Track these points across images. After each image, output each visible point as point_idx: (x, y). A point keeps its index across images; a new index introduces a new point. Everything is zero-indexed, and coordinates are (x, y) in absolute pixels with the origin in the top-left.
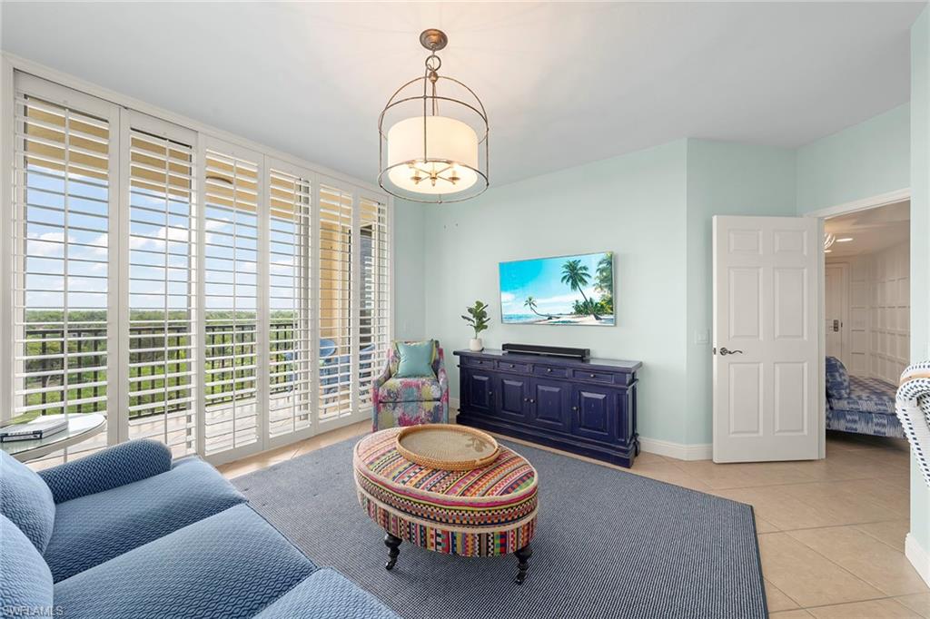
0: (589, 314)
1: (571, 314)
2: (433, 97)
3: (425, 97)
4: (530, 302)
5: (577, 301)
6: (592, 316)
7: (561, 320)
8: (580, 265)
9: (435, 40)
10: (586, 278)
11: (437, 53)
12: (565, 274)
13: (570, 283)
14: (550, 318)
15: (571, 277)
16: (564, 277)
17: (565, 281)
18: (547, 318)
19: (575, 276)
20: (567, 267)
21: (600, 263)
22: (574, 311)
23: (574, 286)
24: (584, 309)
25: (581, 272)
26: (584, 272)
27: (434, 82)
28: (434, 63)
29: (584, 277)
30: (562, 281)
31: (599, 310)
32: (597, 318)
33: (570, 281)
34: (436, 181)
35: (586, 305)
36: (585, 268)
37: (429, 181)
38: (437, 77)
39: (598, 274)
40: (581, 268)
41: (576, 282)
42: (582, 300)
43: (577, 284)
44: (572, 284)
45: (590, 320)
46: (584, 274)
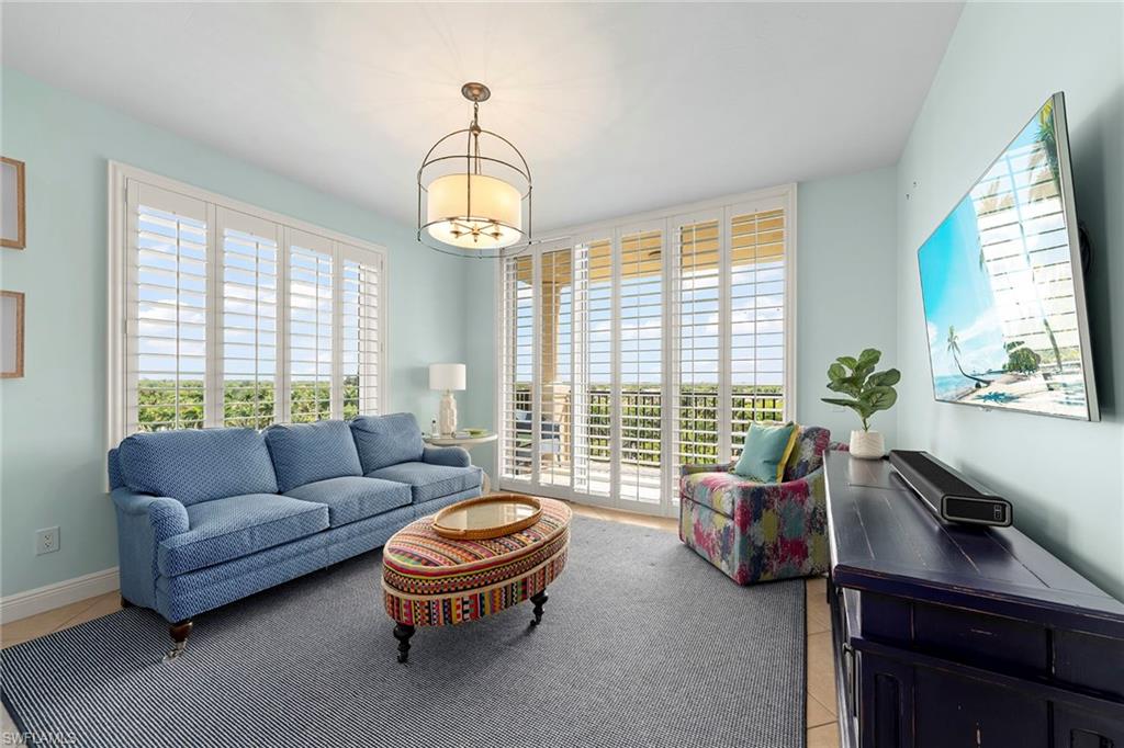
2: (476, 157)
3: (469, 157)
9: (475, 92)
11: (480, 105)
27: (476, 135)
34: (479, 236)
37: (472, 237)
38: (480, 131)
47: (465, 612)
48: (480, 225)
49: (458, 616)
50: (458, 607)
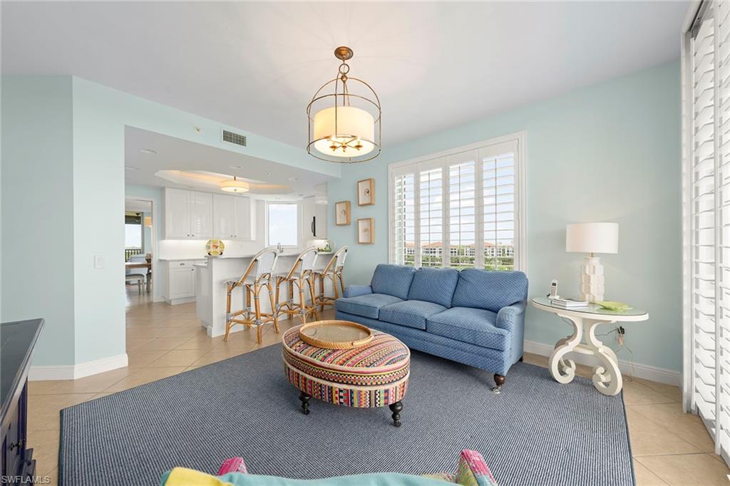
9: (342, 53)
11: (346, 62)
27: (344, 82)
28: (344, 69)
34: (346, 148)
37: (341, 149)
38: (347, 78)
47: (341, 397)
48: (347, 140)
49: (336, 398)
50: (336, 392)
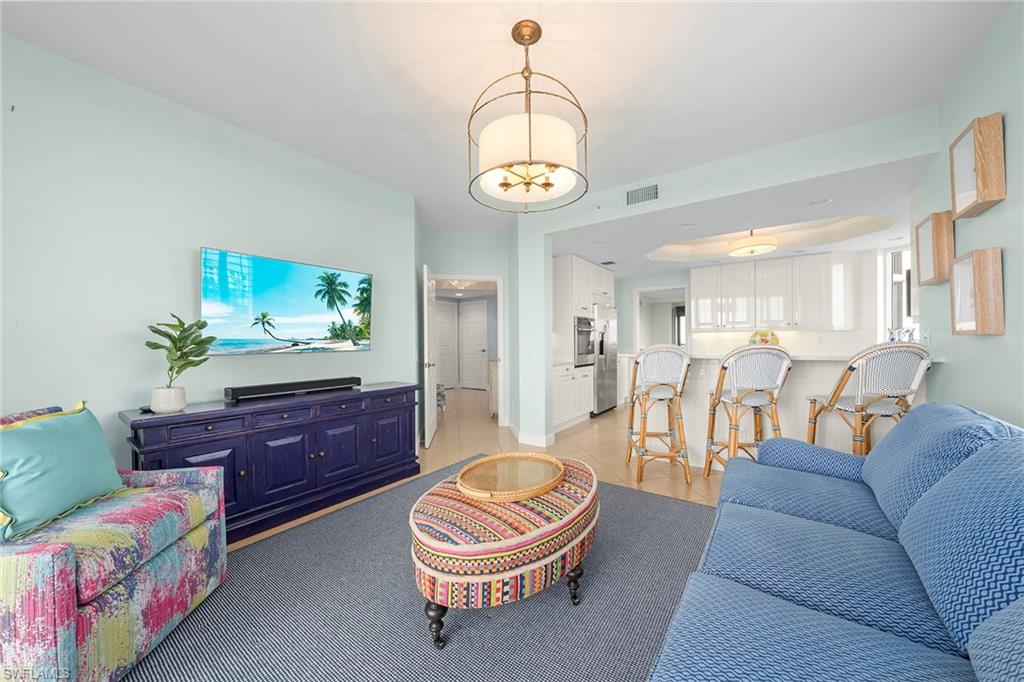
0: (347, 339)
1: (326, 338)
4: (263, 320)
5: (333, 323)
6: (350, 341)
7: (311, 346)
8: (340, 280)
9: (526, 33)
10: (346, 297)
12: (323, 288)
13: (326, 300)
14: (296, 344)
15: (328, 292)
16: (319, 292)
17: (320, 296)
18: (290, 344)
19: (332, 291)
20: (323, 279)
21: (361, 282)
22: (329, 335)
23: (331, 304)
24: (340, 333)
25: (339, 288)
26: (343, 288)
29: (343, 295)
30: (316, 296)
31: (357, 335)
32: (355, 344)
33: (327, 297)
34: (531, 186)
35: (343, 328)
36: (345, 285)
37: (523, 187)
39: (358, 294)
40: (340, 284)
41: (333, 299)
42: (339, 322)
43: (335, 303)
44: (329, 302)
45: (348, 345)
46: (343, 291)
